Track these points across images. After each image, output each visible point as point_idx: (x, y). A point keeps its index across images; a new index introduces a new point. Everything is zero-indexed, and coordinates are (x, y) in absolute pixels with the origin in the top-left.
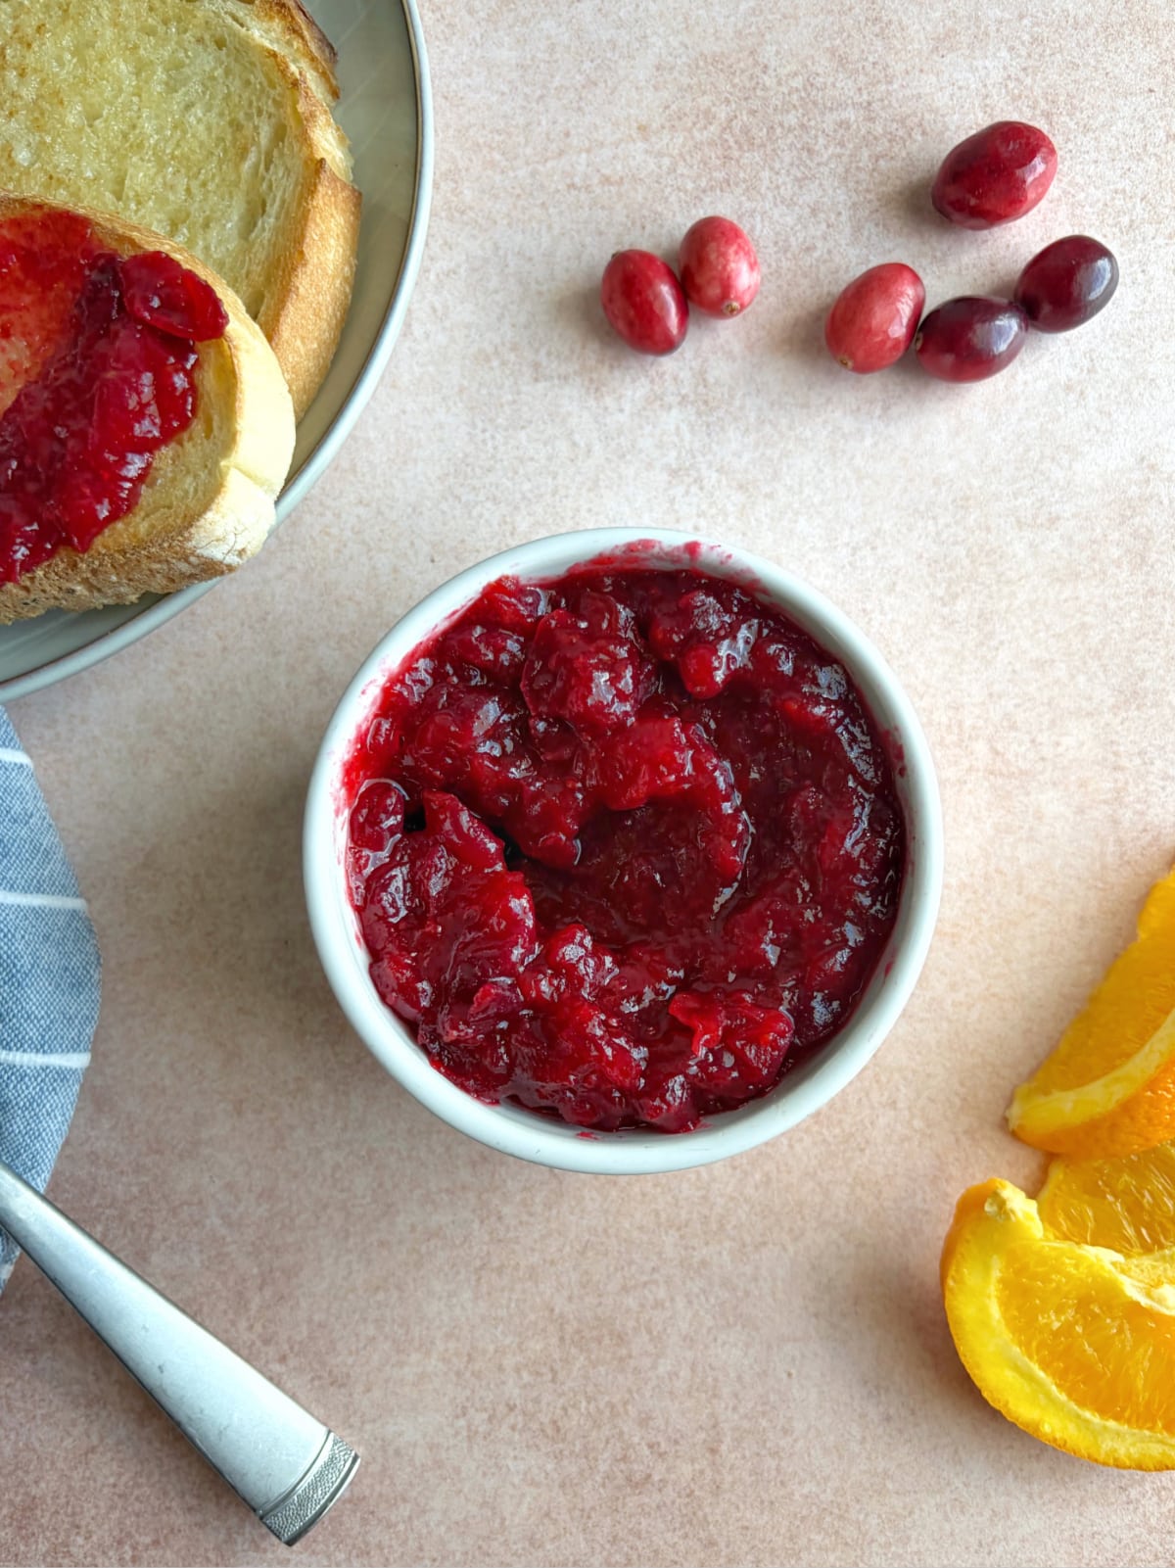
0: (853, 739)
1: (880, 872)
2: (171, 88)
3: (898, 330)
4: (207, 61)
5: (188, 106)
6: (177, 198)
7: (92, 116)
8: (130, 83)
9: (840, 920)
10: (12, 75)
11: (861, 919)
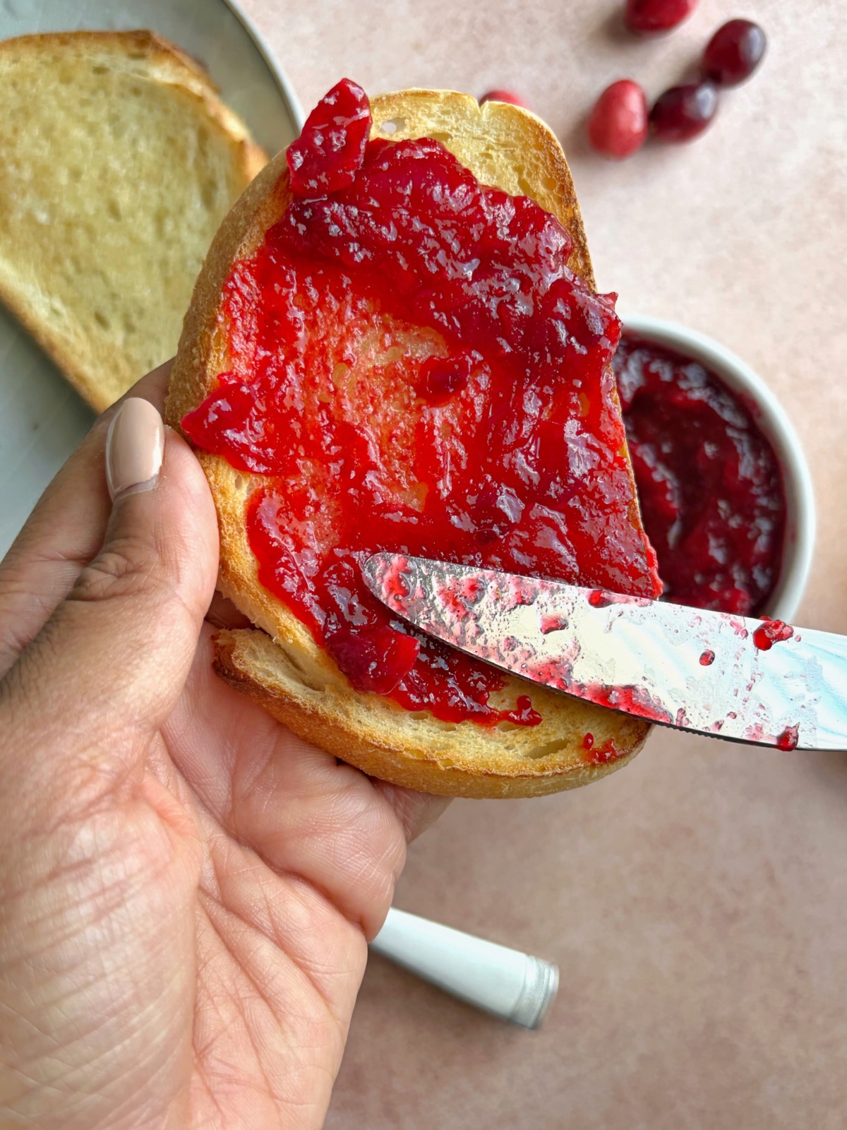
0: (722, 406)
1: (767, 479)
2: (117, 133)
3: (638, 124)
4: (132, 107)
5: (134, 142)
6: (154, 203)
7: (76, 174)
8: (90, 142)
9: (751, 518)
10: (11, 169)
11: (766, 513)
